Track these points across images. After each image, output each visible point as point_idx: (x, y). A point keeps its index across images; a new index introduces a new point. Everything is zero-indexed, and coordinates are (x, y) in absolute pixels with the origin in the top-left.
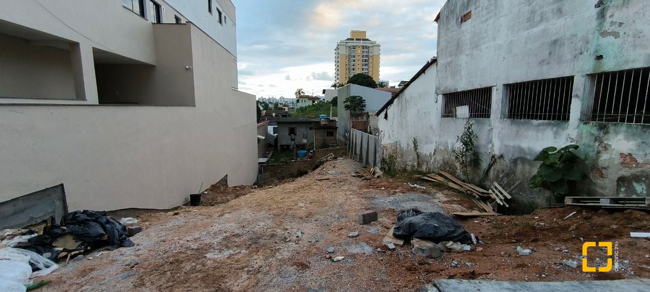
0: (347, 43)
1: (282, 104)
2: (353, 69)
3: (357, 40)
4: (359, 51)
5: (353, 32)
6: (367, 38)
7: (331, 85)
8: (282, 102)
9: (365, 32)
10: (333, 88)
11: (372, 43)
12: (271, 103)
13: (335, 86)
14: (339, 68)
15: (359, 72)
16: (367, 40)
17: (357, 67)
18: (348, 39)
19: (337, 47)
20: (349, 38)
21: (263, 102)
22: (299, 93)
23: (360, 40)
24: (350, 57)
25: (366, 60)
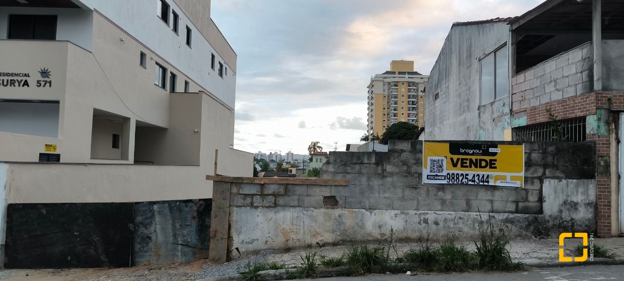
0: (385, 78)
1: (290, 163)
2: (395, 115)
3: (400, 73)
4: (403, 90)
5: (394, 63)
6: (415, 71)
7: (361, 137)
8: (290, 160)
9: (411, 63)
10: (364, 142)
11: (422, 78)
12: (273, 161)
13: (366, 139)
14: (373, 113)
15: (403, 119)
16: (416, 73)
17: (400, 111)
18: (387, 73)
19: (371, 84)
20: (389, 70)
21: (262, 160)
22: (315, 149)
23: (404, 73)
24: (391, 99)
25: (413, 102)
